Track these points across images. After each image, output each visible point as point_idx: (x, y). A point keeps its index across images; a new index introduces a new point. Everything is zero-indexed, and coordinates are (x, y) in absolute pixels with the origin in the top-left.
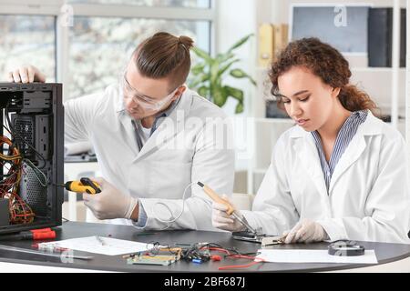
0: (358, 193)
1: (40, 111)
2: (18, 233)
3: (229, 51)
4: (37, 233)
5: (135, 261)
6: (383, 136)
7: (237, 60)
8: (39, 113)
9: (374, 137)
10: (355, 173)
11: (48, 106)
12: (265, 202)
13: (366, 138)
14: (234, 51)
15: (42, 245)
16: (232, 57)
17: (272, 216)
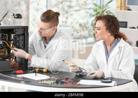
0: (116, 64)
1: (21, 34)
2: (12, 71)
3: (106, 4)
4: (18, 72)
5: (42, 82)
6: (125, 47)
7: (109, 8)
8: (21, 35)
9: (122, 47)
10: (115, 58)
11: (24, 33)
12: (88, 64)
13: (120, 47)
14: (108, 4)
15: (18, 76)
16: (107, 6)
17: (89, 68)
